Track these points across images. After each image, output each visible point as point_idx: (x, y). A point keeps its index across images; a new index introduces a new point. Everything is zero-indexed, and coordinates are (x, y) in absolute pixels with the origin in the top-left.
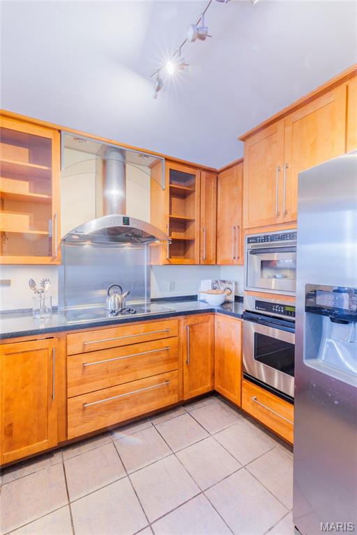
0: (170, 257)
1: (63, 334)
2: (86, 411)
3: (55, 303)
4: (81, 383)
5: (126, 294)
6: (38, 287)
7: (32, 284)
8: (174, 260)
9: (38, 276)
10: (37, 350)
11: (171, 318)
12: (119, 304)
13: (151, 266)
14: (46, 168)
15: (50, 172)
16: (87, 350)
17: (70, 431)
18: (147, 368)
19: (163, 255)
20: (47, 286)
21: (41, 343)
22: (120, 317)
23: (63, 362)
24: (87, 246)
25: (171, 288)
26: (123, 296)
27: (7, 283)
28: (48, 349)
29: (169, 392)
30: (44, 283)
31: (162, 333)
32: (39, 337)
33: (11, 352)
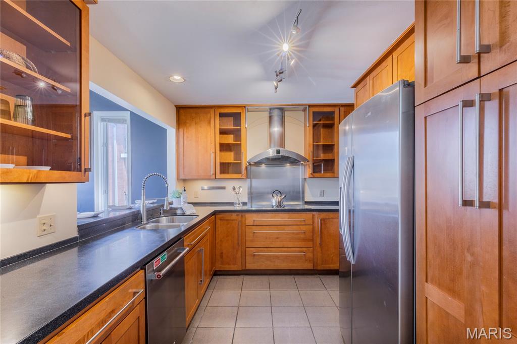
0: (314, 172)
1: (244, 214)
2: (255, 257)
3: (246, 200)
4: (252, 241)
5: (284, 196)
6: (237, 190)
7: (234, 188)
8: (316, 175)
9: (236, 184)
10: (232, 220)
11: (307, 213)
12: (279, 202)
13: (305, 179)
14: (239, 127)
15: (240, 129)
16: (255, 224)
17: (247, 265)
18: (290, 241)
19: (309, 171)
20: (241, 190)
21: (234, 217)
23: (244, 228)
24: (263, 166)
25: (321, 195)
26: (282, 198)
27: (224, 188)
28: (237, 220)
29: (306, 260)
30: (239, 188)
31: (300, 221)
32: (233, 214)
33: (222, 219)
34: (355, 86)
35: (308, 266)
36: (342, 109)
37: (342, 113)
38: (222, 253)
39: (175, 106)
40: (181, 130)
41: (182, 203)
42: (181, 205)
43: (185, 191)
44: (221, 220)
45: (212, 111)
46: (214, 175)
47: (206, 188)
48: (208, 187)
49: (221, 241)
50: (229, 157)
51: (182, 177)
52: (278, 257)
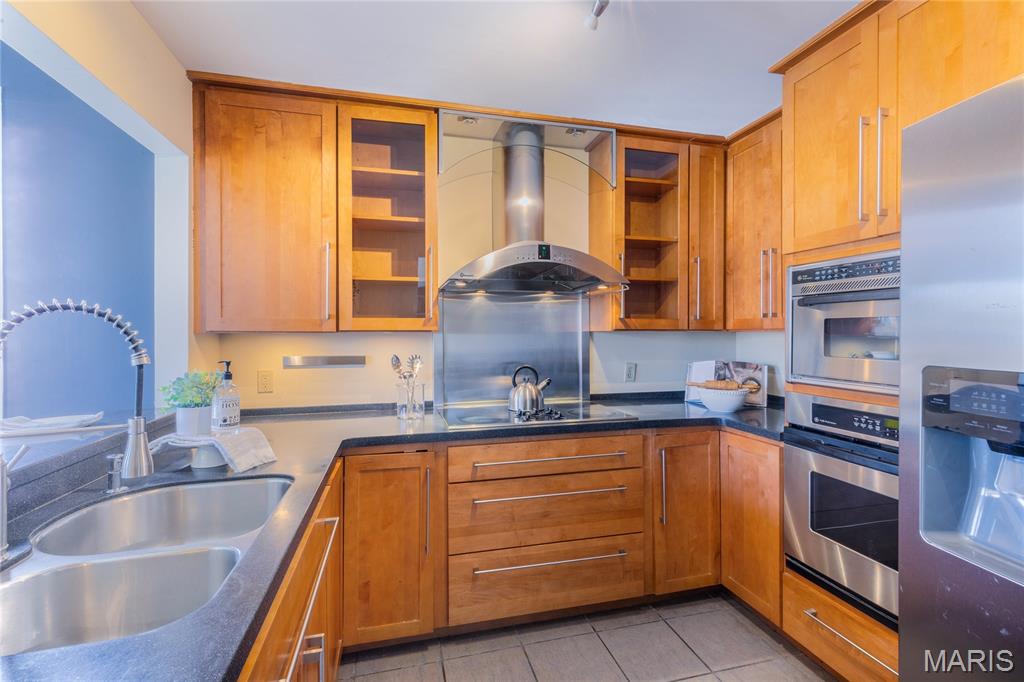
0: (627, 315)
1: (441, 446)
2: (478, 583)
3: (430, 396)
4: (469, 532)
5: (544, 383)
6: (405, 367)
7: (396, 362)
8: (633, 322)
9: (404, 349)
10: (404, 469)
11: (629, 432)
12: (532, 400)
13: (591, 333)
14: (416, 173)
15: (422, 179)
16: (479, 475)
17: (453, 611)
18: (583, 522)
19: (612, 312)
20: (418, 366)
21: (410, 457)
22: (534, 423)
23: (442, 493)
24: (479, 298)
25: (629, 376)
26: (540, 387)
27: (360, 361)
28: (419, 468)
29: (626, 572)
30: (412, 360)
31: (612, 459)
32: (406, 448)
33: (369, 468)
34: (782, 70)
35: (632, 589)
36: (696, 149)
37: (696, 161)
38: (367, 584)
39: (190, 74)
40: (211, 161)
41: (214, 428)
42: (209, 433)
43: (228, 376)
44: (362, 472)
45: (328, 109)
46: (333, 322)
47: (296, 360)
48: (304, 358)
49: (363, 542)
50: (380, 265)
51: (214, 324)
52: (549, 574)
